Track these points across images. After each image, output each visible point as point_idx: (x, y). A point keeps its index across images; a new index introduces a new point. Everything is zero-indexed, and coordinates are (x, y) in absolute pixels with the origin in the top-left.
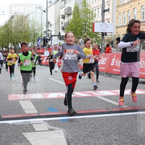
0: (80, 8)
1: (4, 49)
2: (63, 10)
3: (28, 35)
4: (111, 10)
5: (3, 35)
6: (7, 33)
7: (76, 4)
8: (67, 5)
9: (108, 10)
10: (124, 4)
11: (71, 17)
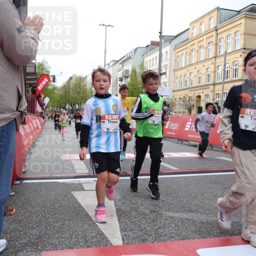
0: (137, 71)
1: (62, 110)
2: (121, 72)
3: (86, 97)
4: (168, 73)
5: (61, 96)
6: (64, 94)
7: (133, 67)
8: (125, 68)
9: (165, 73)
10: (181, 69)
11: (129, 80)
